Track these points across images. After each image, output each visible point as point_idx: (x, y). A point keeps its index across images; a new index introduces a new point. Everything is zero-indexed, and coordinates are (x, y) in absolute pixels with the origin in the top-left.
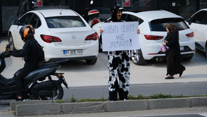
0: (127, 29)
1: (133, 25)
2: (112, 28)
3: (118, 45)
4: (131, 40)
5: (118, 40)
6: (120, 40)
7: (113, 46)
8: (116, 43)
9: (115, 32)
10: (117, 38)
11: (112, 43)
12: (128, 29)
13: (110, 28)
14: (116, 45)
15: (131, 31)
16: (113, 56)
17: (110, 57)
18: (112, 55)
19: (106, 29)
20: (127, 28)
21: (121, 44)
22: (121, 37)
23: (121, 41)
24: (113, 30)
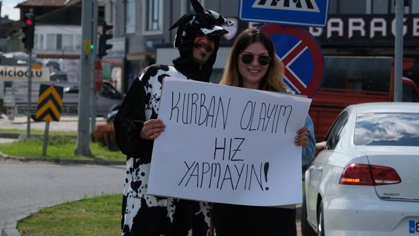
0: (262, 121)
1: (288, 109)
2: (207, 104)
3: (215, 180)
4: (267, 166)
5: (219, 159)
6: (227, 161)
7: (194, 178)
8: (206, 170)
9: (214, 125)
10: (216, 149)
11: (193, 168)
12: (267, 119)
13: (198, 103)
14: (207, 177)
15: (274, 130)
16: (143, 201)
17: (130, 201)
18: (140, 195)
19: (180, 106)
20: (263, 117)
21: (228, 176)
22: (234, 147)
23: (231, 164)
24: (208, 115)
